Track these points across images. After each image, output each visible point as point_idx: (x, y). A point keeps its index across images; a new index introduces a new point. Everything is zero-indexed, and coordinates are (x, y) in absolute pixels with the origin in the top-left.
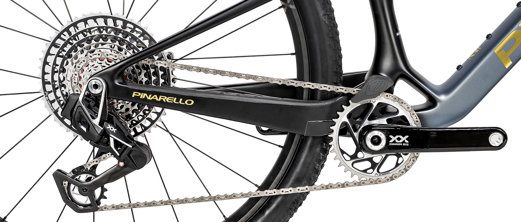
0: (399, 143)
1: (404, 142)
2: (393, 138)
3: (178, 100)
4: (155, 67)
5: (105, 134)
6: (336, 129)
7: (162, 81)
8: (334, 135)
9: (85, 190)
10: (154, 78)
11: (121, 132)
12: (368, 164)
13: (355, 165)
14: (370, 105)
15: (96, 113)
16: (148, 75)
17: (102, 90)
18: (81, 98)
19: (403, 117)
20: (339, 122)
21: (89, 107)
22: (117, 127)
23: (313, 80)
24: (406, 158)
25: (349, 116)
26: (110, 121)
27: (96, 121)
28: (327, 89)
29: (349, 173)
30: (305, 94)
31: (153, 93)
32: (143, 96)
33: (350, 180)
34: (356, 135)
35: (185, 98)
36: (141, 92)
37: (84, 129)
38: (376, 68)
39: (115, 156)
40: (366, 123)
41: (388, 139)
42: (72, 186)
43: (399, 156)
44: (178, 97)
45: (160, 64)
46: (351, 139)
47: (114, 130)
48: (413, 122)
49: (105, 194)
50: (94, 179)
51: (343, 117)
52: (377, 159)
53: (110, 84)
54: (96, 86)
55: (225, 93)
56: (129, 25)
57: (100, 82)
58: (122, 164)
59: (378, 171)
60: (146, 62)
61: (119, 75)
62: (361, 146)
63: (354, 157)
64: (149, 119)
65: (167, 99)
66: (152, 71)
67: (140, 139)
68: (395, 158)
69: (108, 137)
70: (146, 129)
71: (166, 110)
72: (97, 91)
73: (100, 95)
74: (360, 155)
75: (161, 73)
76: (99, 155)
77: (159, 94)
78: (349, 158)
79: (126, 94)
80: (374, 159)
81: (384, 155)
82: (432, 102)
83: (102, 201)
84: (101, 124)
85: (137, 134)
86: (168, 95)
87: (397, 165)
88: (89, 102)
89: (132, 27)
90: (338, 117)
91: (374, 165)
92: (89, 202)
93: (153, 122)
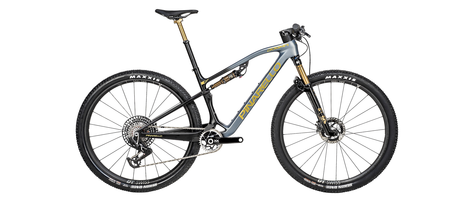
0: (216, 142)
1: (218, 141)
2: (215, 141)
3: (158, 136)
4: (152, 128)
5: (140, 146)
6: (201, 138)
7: (154, 131)
8: (200, 140)
9: (136, 162)
10: (152, 131)
11: (144, 146)
12: (209, 148)
13: (206, 148)
14: (209, 132)
15: (137, 141)
16: (150, 131)
17: (138, 135)
18: (133, 138)
19: (218, 135)
20: (201, 137)
21: (135, 140)
22: (143, 144)
23: (194, 127)
24: (219, 146)
25: (204, 135)
26: (141, 143)
27: (137, 143)
28: (198, 129)
29: (205, 150)
30: (192, 131)
31: (151, 135)
32: (149, 136)
33: (205, 152)
34: (206, 140)
35: (160, 135)
36: (148, 135)
37: (134, 146)
38: (210, 123)
39: (143, 152)
40: (208, 137)
41: (214, 141)
42: (132, 161)
43: (217, 145)
44: (158, 135)
45: (153, 127)
46: (205, 141)
47: (142, 145)
48: (221, 136)
49: (141, 163)
50: (138, 159)
51: (202, 135)
52: (212, 146)
53: (140, 133)
54: (136, 134)
55: (170, 133)
56: (139, 117)
57: (138, 133)
58: (145, 154)
59: (212, 149)
60: (150, 127)
61: (142, 131)
62: (207, 143)
63: (206, 146)
64: (151, 142)
65: (155, 136)
66: (151, 129)
67: (149, 147)
68: (216, 146)
69: (140, 147)
70: (150, 144)
71: (155, 139)
72: (137, 136)
73: (137, 137)
74: (207, 145)
75: (153, 129)
76: (139, 152)
77: (153, 135)
78: (204, 146)
79: (144, 136)
80: (211, 146)
81: (213, 145)
82: (226, 130)
83: (140, 165)
84: (138, 144)
85: (148, 146)
86: (155, 135)
87: (217, 147)
88: (135, 138)
89: (140, 117)
90: (201, 135)
91: (211, 148)
92: (137, 165)
93: (152, 142)
